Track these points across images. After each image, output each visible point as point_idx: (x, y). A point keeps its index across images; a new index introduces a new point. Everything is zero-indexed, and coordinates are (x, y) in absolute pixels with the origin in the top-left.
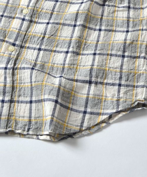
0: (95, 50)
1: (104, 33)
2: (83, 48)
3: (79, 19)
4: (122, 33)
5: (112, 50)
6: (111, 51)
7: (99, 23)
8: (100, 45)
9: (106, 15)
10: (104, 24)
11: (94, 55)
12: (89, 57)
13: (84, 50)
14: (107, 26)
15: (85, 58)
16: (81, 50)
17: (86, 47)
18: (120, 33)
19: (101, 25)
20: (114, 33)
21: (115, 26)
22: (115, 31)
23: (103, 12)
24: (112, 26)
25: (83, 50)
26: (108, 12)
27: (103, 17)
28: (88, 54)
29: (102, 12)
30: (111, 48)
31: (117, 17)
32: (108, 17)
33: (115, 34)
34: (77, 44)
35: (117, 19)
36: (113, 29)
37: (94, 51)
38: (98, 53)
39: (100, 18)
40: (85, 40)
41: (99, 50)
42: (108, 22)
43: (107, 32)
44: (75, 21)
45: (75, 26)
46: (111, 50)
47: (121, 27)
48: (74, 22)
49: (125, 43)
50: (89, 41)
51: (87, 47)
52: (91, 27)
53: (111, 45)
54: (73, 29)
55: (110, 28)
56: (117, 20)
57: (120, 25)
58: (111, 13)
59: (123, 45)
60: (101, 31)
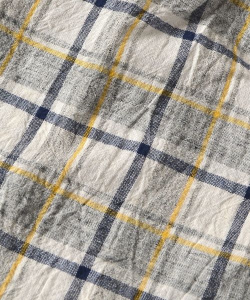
0: (93, 252)
1: (157, 171)
2: (45, 223)
3: (65, 91)
4: (226, 194)
5: (160, 277)
6: (157, 280)
7: (148, 116)
8: (120, 233)
9: (189, 84)
10: (167, 127)
11: (77, 276)
12: (54, 279)
13: (46, 230)
14: (178, 144)
15: (39, 278)
16: (33, 230)
17: (59, 217)
18: (218, 190)
19: (153, 128)
20: (194, 183)
21: (207, 150)
22: (203, 176)
23: (182, 67)
24: (196, 147)
25: (44, 231)
26: (200, 73)
27: (175, 92)
28: (57, 260)
29: (175, 64)
30: (157, 266)
31: (228, 106)
32: (193, 92)
33: (198, 189)
34: (25, 201)
35: (225, 117)
36: (194, 164)
37: (83, 254)
38: (100, 271)
39: (160, 93)
40: (63, 186)
41: (108, 259)
42: (186, 122)
43: (167, 170)
44: (48, 95)
45: (42, 114)
46: (155, 274)
47: (229, 165)
48: (43, 96)
49: (224, 259)
50: (82, 193)
51: (65, 218)
52: (108, 131)
53: (164, 250)
54: (32, 123)
55: (188, 153)
56: (224, 124)
57: (229, 152)
58: (212, 78)
59: (211, 267)
60: (145, 155)
